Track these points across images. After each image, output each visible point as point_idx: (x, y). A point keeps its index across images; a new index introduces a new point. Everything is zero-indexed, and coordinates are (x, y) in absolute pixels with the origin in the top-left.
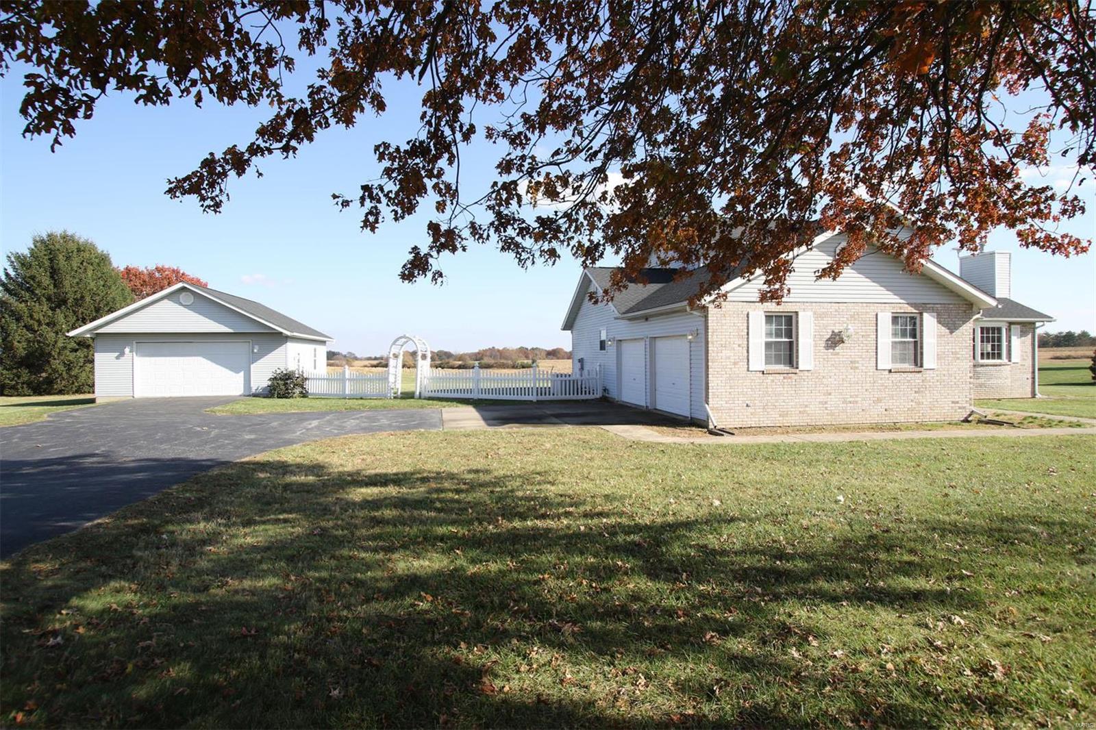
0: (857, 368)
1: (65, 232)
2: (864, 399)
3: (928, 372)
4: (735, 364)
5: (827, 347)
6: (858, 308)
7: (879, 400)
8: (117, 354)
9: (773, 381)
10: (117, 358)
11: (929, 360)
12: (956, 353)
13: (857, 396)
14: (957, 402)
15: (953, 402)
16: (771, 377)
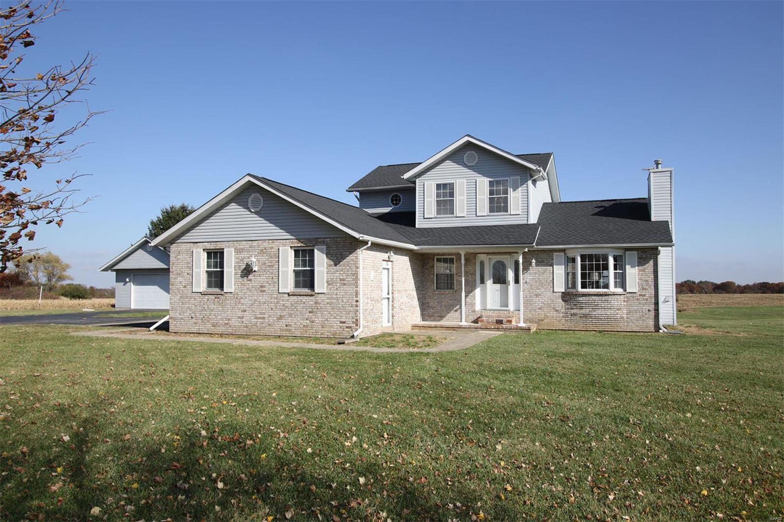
0: (264, 291)
1: (183, 205)
2: (270, 316)
3: (320, 296)
4: (185, 287)
5: (242, 277)
6: (266, 244)
7: (281, 318)
8: (123, 283)
9: (208, 300)
10: (124, 285)
11: (320, 285)
12: (344, 280)
13: (264, 314)
14: (344, 322)
15: (341, 322)
16: (206, 297)
